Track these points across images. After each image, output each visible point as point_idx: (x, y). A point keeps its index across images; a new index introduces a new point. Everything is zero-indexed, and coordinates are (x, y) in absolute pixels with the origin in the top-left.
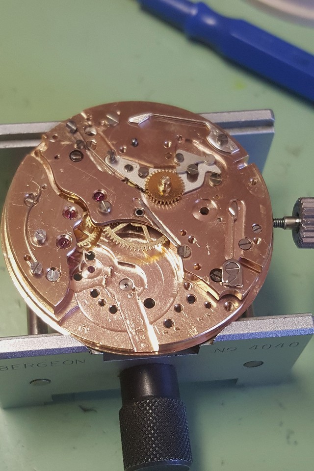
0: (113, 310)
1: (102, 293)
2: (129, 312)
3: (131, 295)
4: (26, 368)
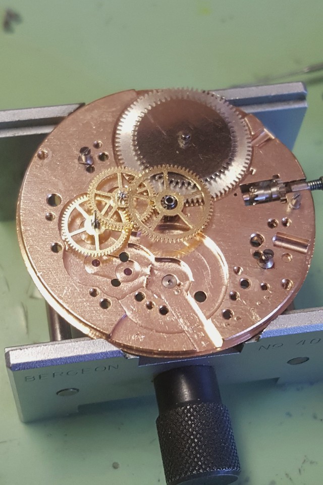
0: (164, 311)
1: (147, 295)
2: (180, 310)
3: (178, 292)
4: (54, 377)
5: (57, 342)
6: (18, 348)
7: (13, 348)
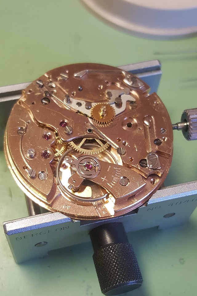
4: (32, 236)
5: (33, 216)
6: (10, 221)
7: (8, 222)
